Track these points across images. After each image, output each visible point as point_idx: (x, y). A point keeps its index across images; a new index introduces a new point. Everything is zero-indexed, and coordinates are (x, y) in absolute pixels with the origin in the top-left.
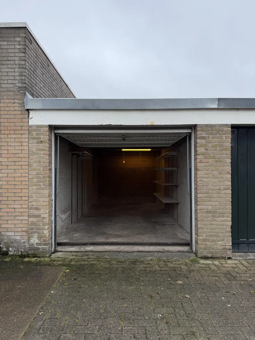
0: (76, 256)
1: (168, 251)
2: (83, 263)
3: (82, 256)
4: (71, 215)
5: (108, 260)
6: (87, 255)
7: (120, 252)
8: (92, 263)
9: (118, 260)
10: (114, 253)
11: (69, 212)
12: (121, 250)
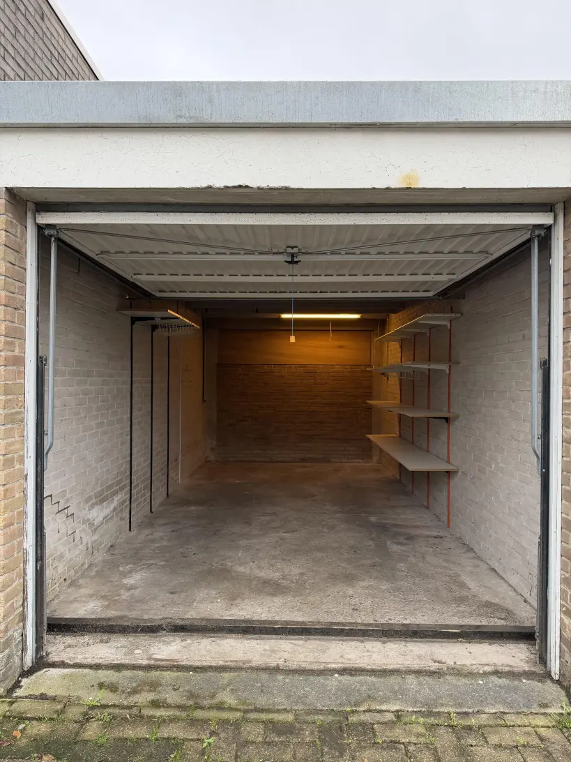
0: (113, 688)
1: (457, 672)
2: (130, 733)
3: (135, 692)
4: (128, 502)
5: (232, 716)
6: (154, 686)
7: (277, 670)
8: (165, 732)
9: (271, 716)
10: (254, 675)
11: (120, 496)
12: (281, 662)
